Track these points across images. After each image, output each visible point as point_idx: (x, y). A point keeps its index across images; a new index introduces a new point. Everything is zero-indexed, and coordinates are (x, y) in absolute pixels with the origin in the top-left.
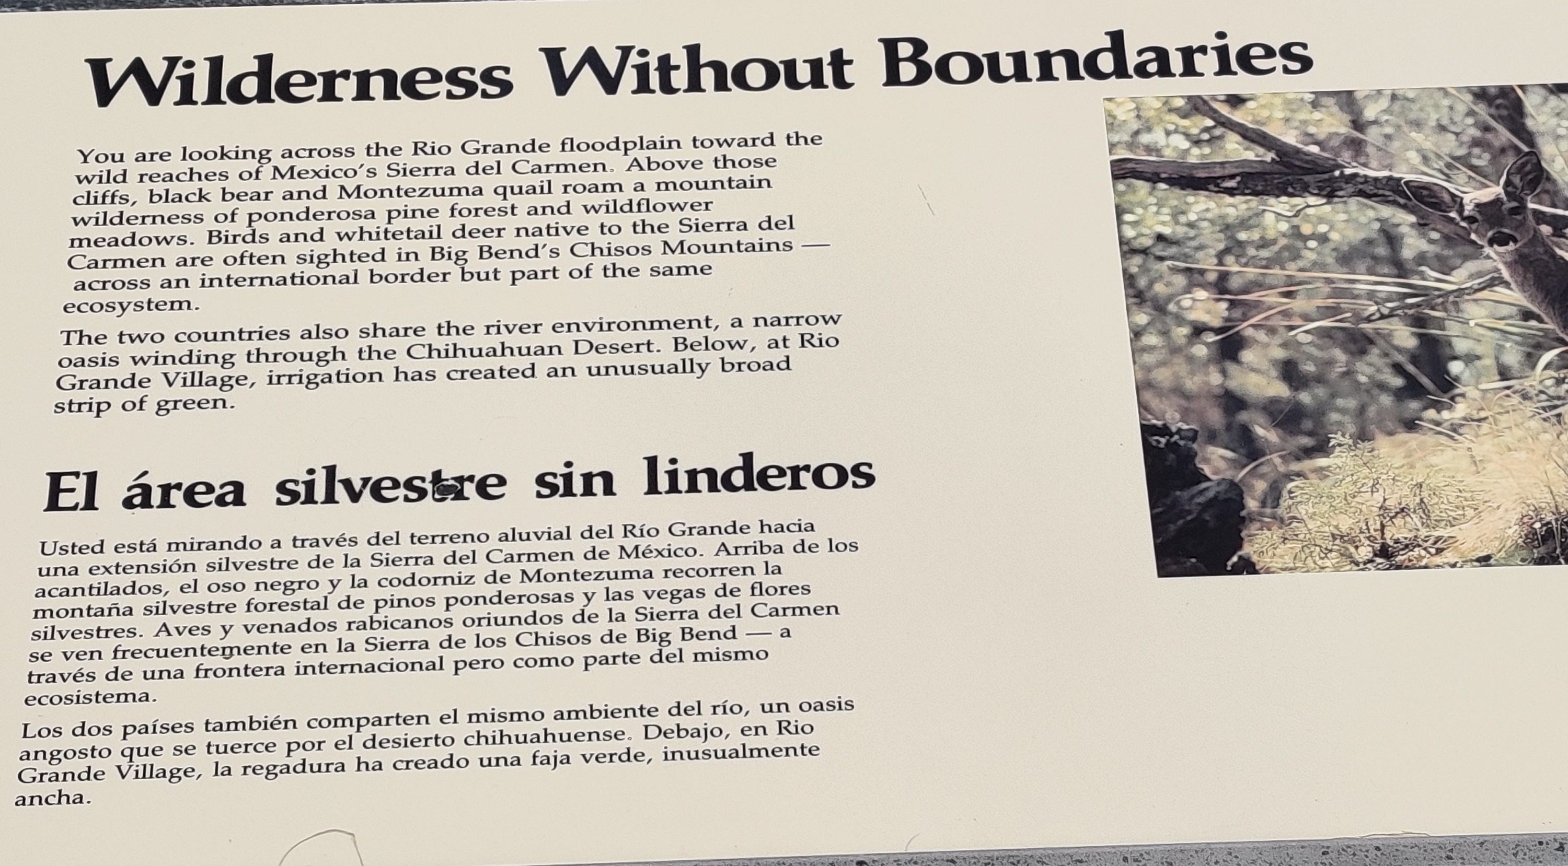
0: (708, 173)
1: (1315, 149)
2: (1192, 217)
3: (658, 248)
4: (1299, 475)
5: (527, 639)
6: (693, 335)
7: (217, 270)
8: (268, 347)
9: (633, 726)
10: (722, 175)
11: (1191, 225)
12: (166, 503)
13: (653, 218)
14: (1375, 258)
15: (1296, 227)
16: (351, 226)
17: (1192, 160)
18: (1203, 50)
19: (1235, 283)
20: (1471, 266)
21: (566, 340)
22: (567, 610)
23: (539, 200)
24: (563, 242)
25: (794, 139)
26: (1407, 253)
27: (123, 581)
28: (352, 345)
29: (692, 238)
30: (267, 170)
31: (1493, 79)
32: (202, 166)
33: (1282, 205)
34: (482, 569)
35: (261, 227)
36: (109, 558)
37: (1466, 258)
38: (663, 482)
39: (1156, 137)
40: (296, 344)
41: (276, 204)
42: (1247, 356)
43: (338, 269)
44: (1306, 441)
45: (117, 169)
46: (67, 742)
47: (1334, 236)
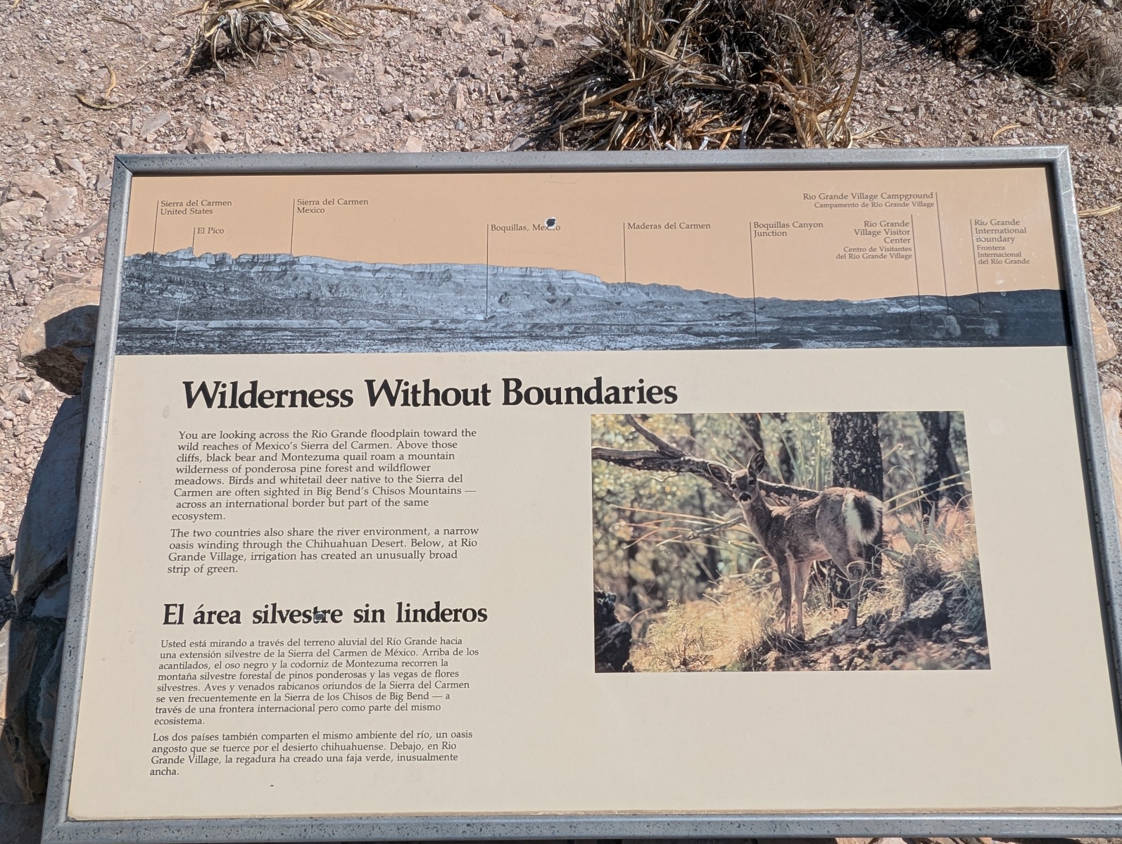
0: (430, 450)
1: (674, 445)
2: (622, 481)
3: (408, 490)
4: (655, 621)
5: (348, 696)
6: (419, 538)
7: (233, 498)
8: (252, 540)
9: (386, 742)
10: (435, 451)
11: (622, 485)
12: (210, 622)
13: (407, 475)
14: (694, 506)
15: (663, 488)
16: (286, 475)
17: (625, 450)
18: (633, 389)
19: (637, 517)
20: (732, 512)
21: (368, 539)
22: (364, 682)
23: (361, 463)
24: (369, 486)
25: (465, 433)
26: (707, 504)
27: (192, 661)
28: (284, 539)
29: (422, 486)
30: (254, 444)
31: (749, 410)
32: (228, 442)
33: (658, 475)
34: (330, 660)
35: (250, 475)
36: (187, 650)
37: (730, 507)
38: (404, 617)
39: (610, 437)
40: (262, 539)
41: (257, 463)
42: (639, 556)
43: (281, 499)
44: (659, 603)
45: (194, 442)
46: (170, 744)
47: (679, 493)
